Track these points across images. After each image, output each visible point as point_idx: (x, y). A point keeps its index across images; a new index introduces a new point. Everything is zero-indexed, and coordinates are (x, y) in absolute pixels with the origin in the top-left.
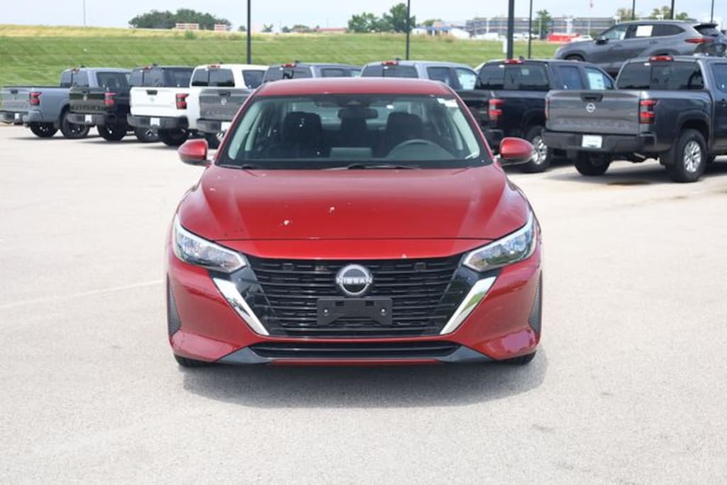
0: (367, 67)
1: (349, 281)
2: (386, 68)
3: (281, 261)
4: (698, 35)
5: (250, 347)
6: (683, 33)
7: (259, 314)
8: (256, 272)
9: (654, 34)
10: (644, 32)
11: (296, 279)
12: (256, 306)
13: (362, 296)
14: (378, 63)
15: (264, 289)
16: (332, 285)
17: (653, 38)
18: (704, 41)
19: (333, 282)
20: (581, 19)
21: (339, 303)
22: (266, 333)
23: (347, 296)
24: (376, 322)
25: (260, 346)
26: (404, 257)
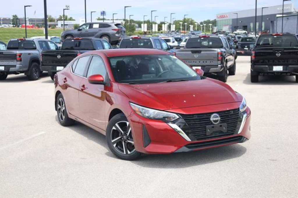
0: (10, 41)
1: (214, 119)
2: (20, 41)
3: (193, 115)
4: (116, 28)
5: (185, 146)
6: (111, 27)
7: (187, 134)
8: (185, 120)
9: (99, 27)
10: (96, 26)
11: (198, 120)
12: (186, 131)
13: (218, 124)
14: (16, 39)
15: (188, 125)
16: (209, 121)
17: (100, 29)
18: (118, 30)
19: (210, 120)
20: (31, 19)
21: (213, 127)
22: (191, 141)
23: (214, 124)
24: (222, 132)
25: (188, 145)
26: (228, 109)
